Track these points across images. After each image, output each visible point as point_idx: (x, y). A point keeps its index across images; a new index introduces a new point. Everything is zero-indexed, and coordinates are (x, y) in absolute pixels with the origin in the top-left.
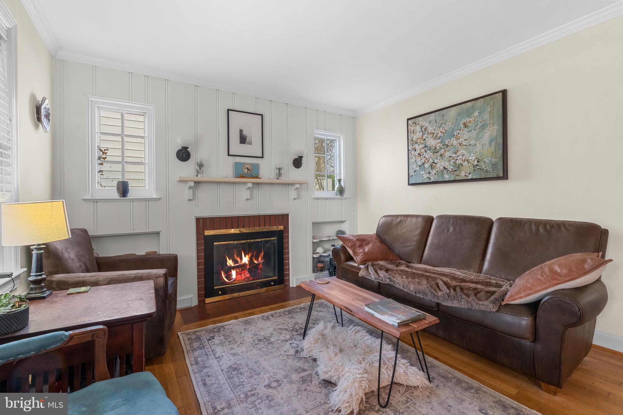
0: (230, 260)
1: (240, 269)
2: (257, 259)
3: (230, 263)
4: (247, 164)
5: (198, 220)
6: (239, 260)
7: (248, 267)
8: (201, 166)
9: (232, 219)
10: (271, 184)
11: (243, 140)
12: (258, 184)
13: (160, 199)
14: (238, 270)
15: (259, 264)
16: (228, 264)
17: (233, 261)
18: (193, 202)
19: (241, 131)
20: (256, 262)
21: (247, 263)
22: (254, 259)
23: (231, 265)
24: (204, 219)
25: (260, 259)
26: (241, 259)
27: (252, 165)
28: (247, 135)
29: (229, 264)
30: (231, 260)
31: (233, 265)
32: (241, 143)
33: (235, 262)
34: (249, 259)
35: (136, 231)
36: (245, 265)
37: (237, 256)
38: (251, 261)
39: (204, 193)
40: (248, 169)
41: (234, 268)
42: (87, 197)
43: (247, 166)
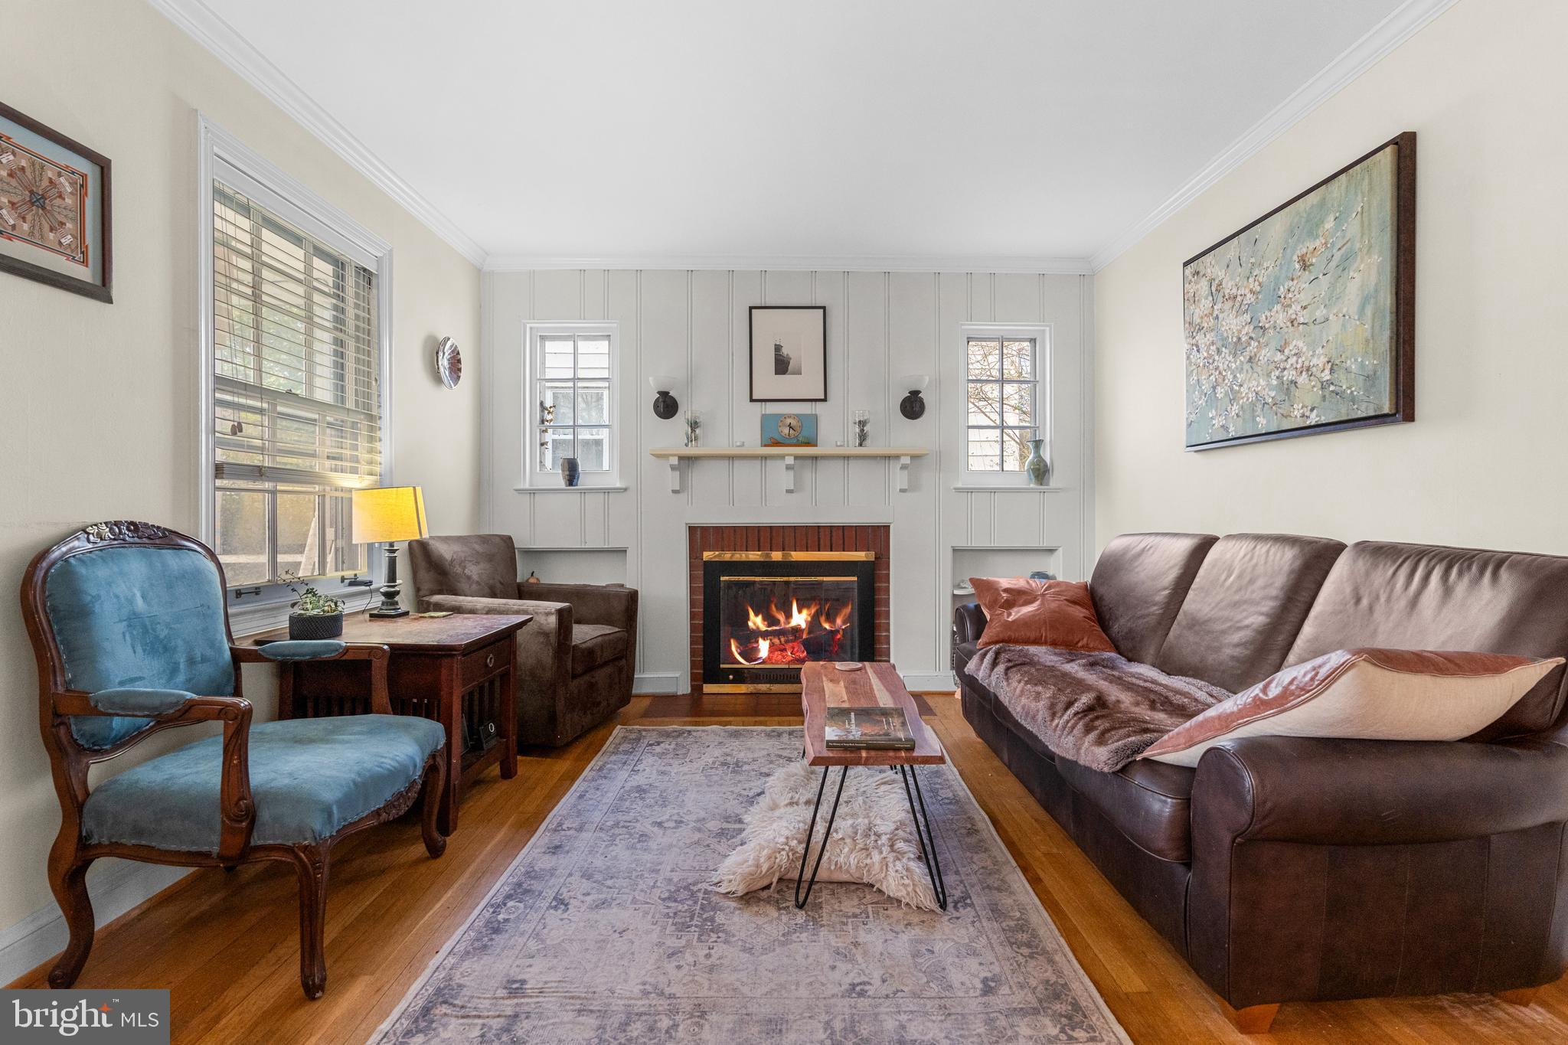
0: (756, 615)
1: (783, 639)
2: (831, 619)
3: (756, 621)
4: (790, 417)
5: (692, 530)
6: (781, 617)
7: (804, 637)
8: (694, 425)
9: (759, 531)
10: (846, 458)
11: (782, 365)
12: (815, 458)
13: (625, 490)
14: (776, 641)
15: (838, 631)
16: (750, 624)
17: (764, 619)
18: (683, 496)
19: (778, 348)
20: (827, 626)
21: (804, 626)
22: (822, 619)
23: (758, 628)
24: (705, 530)
25: (839, 621)
26: (789, 616)
27: (797, 416)
28: (791, 356)
29: (755, 624)
30: (760, 618)
31: (763, 627)
32: (777, 373)
33: (771, 620)
34: (809, 619)
35: (589, 546)
36: (796, 630)
37: (777, 609)
38: (814, 623)
39: (704, 478)
40: (790, 426)
41: (765, 635)
42: (522, 487)
43: (788, 421)
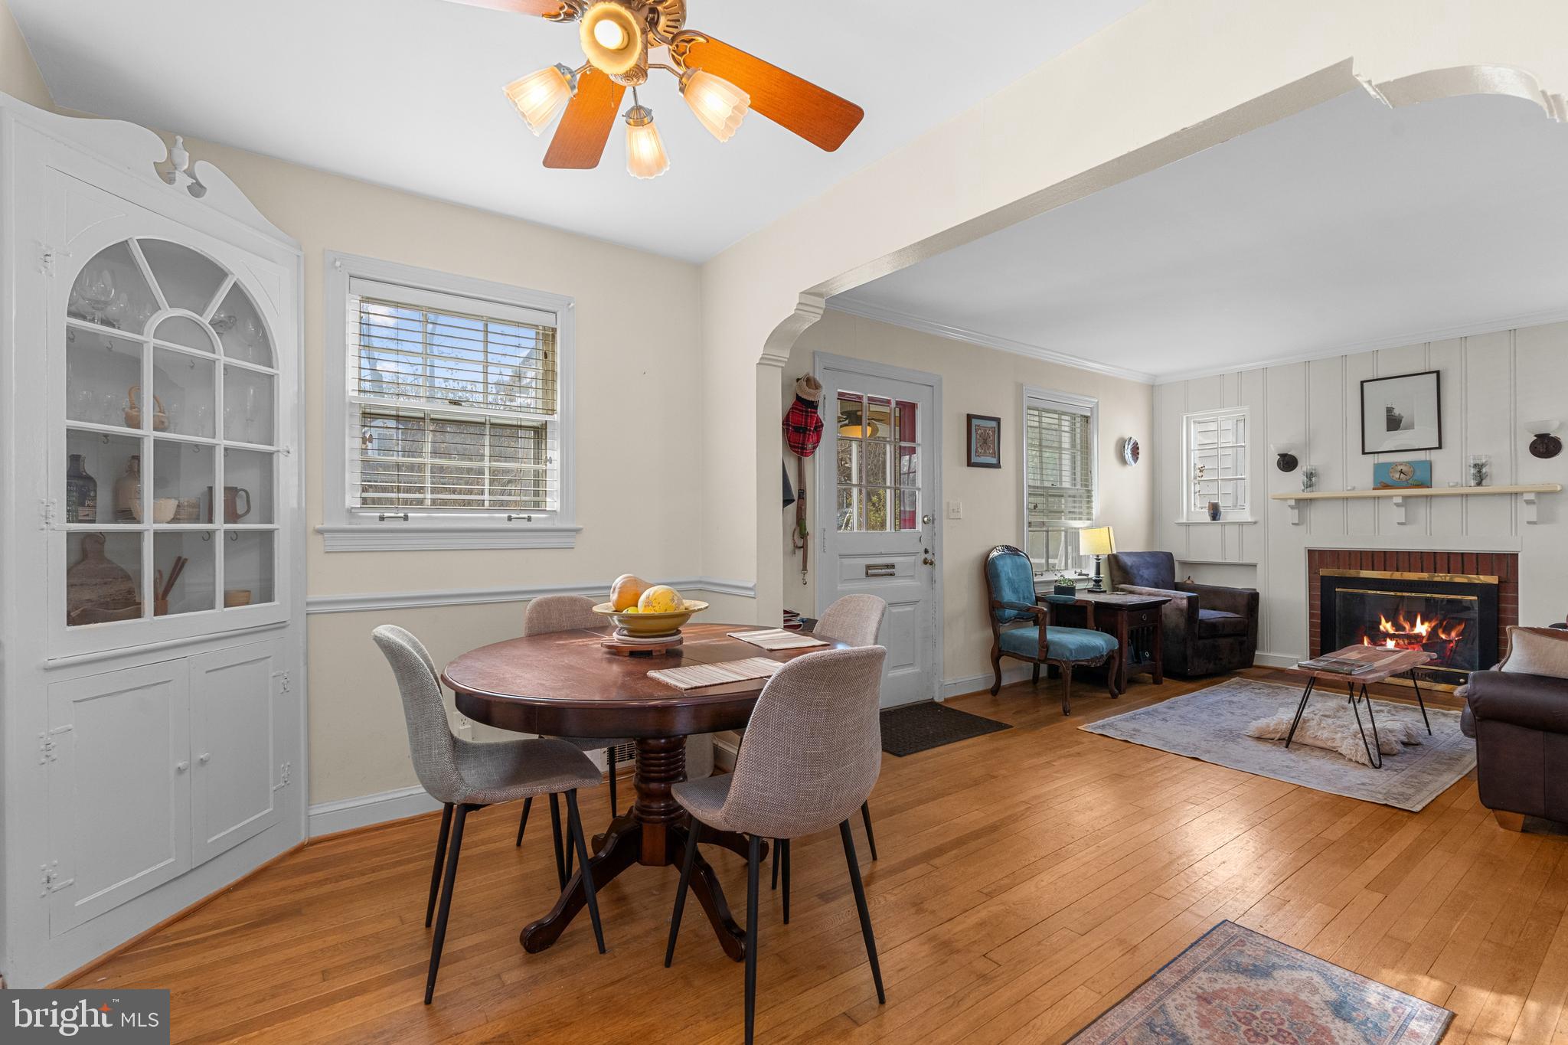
0: (1387, 622)
1: (1406, 642)
2: (1447, 631)
3: (1386, 626)
4: (1401, 464)
5: (1311, 553)
6: (1407, 626)
7: (1424, 642)
8: (1310, 475)
10: (1466, 496)
11: (1394, 423)
12: (1431, 496)
13: (1255, 523)
14: (1401, 642)
15: (1451, 641)
16: (1381, 628)
17: (1393, 625)
18: (1302, 528)
19: (1390, 410)
20: (1443, 636)
21: (1424, 634)
22: (1440, 631)
23: (1387, 631)
24: (1322, 553)
25: (1453, 634)
26: (1413, 625)
27: (1410, 464)
28: (1402, 416)
29: (1385, 628)
30: (1390, 623)
31: (1391, 631)
32: (1389, 430)
33: (1397, 626)
34: (1429, 630)
35: (1228, 561)
36: (1419, 636)
37: (1405, 619)
38: (1433, 633)
39: (1315, 514)
40: (1401, 472)
41: (1392, 637)
42: (1181, 521)
43: (1400, 468)
